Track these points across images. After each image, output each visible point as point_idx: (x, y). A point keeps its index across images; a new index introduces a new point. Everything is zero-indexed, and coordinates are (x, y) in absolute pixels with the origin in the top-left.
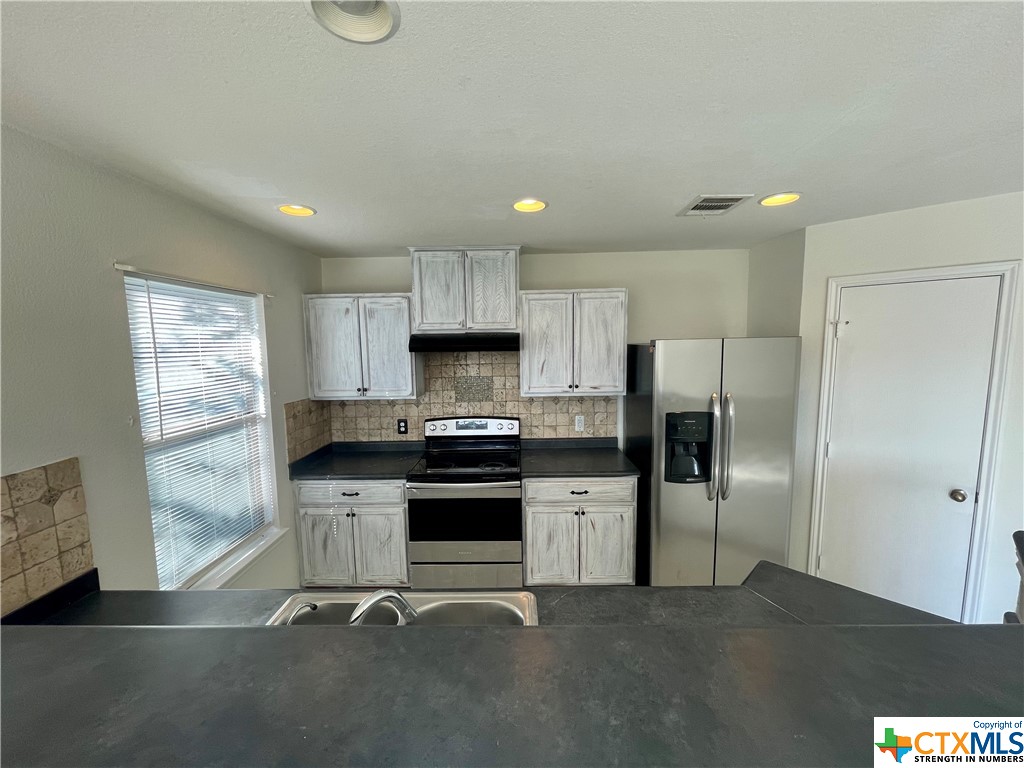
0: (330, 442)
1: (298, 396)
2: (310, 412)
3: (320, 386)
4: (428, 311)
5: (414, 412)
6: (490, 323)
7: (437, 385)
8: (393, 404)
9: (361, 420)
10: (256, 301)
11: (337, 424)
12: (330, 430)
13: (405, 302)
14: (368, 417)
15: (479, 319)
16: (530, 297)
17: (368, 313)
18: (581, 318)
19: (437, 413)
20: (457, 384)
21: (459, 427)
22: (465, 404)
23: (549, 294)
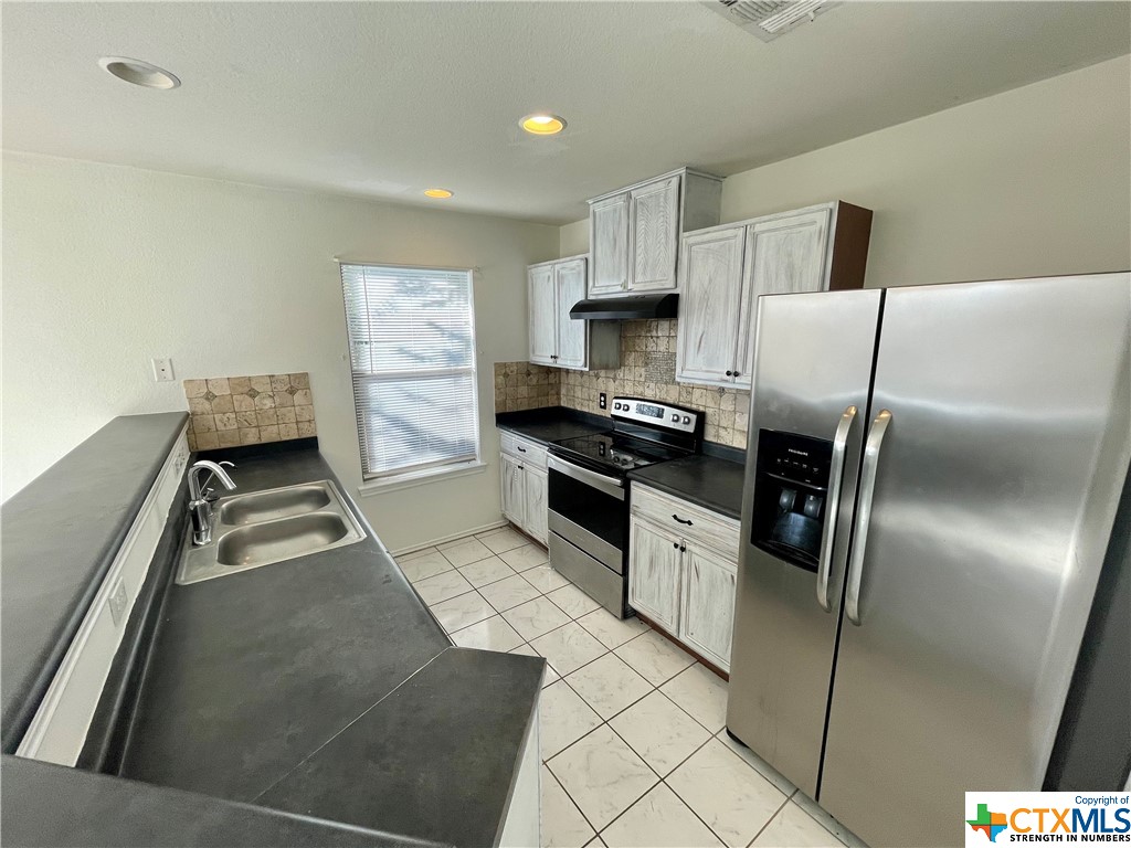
1: (514, 357)
2: (529, 374)
3: (534, 352)
4: (599, 274)
5: (612, 388)
6: (649, 282)
7: (631, 359)
8: (597, 377)
9: (578, 389)
10: (469, 275)
11: (563, 391)
12: (558, 394)
13: (582, 264)
14: (582, 386)
15: (639, 278)
16: (692, 240)
17: (560, 279)
18: (754, 266)
19: (628, 391)
20: (647, 360)
21: (640, 411)
22: (652, 385)
23: (713, 233)
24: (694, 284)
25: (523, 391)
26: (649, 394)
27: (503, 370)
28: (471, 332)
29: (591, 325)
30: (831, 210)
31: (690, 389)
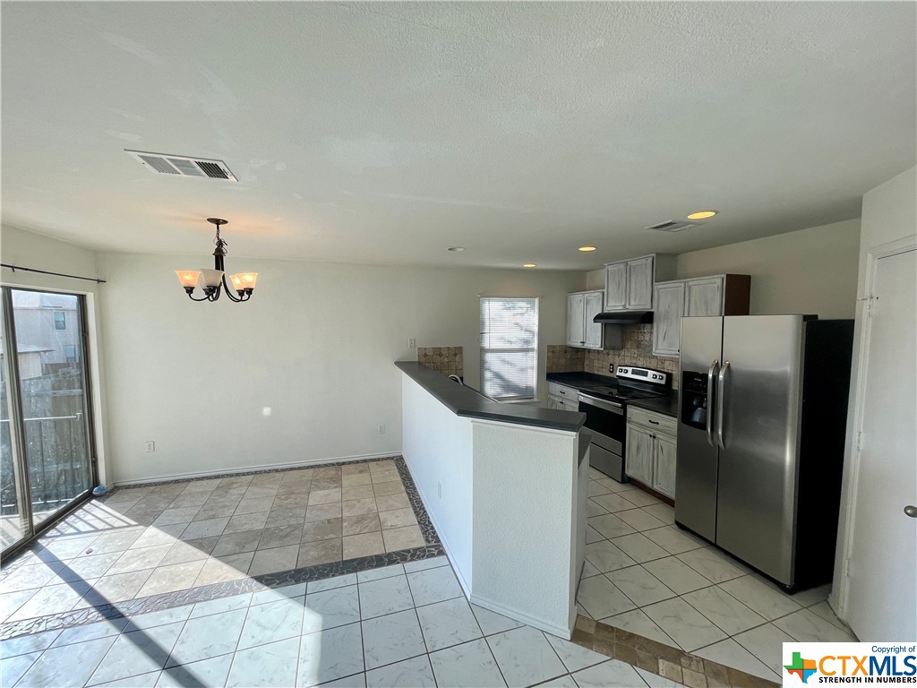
0: (581, 370)
1: (557, 342)
2: (566, 352)
3: (570, 340)
4: (610, 300)
5: (617, 360)
6: (637, 304)
7: (629, 345)
8: (608, 354)
9: (596, 361)
10: (537, 300)
11: (586, 362)
12: (583, 365)
13: (601, 295)
14: (598, 360)
15: (632, 303)
16: (659, 287)
17: (588, 302)
18: (689, 300)
19: (627, 362)
20: (639, 345)
21: (634, 372)
22: (641, 359)
23: (670, 284)
24: (661, 308)
25: (562, 361)
26: (640, 364)
27: (551, 349)
28: (536, 329)
29: (605, 327)
30: (723, 278)
31: (663, 360)
